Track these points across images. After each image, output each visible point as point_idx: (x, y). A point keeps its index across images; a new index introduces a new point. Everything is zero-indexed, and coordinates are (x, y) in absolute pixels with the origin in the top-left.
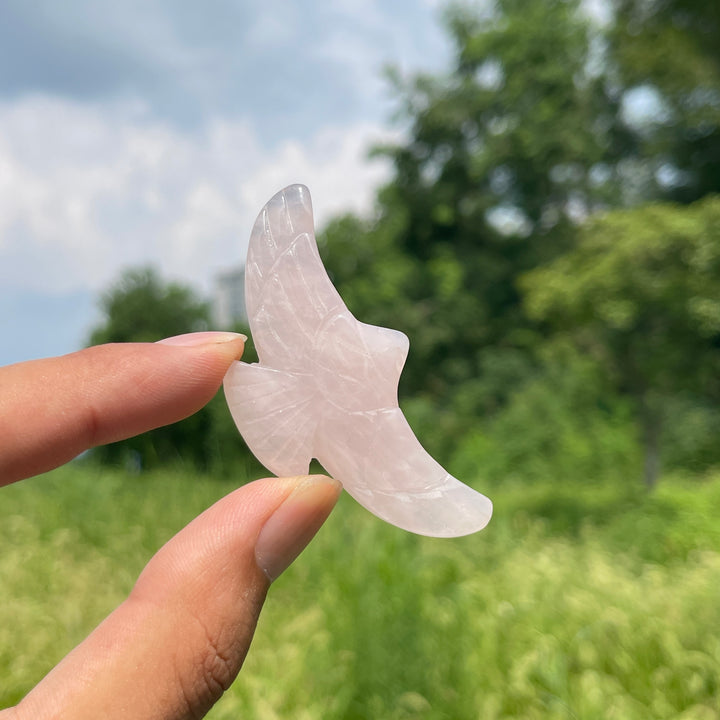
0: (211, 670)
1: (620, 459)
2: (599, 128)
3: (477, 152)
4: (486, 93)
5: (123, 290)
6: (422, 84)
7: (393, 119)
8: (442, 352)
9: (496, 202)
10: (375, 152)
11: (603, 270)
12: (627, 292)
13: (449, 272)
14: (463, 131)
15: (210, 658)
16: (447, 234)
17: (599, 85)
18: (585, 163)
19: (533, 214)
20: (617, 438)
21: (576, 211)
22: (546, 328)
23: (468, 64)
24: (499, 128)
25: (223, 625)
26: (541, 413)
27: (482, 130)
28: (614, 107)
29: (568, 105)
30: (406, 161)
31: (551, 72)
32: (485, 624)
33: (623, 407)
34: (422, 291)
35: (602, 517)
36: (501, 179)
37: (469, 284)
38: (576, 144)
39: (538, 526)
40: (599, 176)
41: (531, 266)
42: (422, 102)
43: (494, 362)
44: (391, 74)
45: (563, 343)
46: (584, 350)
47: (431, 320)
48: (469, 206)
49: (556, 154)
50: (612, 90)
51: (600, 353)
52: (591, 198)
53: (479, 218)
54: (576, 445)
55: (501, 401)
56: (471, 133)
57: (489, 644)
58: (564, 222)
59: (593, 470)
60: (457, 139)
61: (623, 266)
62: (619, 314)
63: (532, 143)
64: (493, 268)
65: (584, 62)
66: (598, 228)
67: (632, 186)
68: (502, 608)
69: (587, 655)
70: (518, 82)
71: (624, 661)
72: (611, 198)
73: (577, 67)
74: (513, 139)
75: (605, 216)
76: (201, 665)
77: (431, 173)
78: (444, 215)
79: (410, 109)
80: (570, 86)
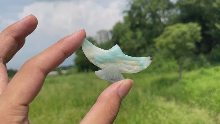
0: (112, 113)
1: (174, 67)
3: (143, 10)
10: (124, 12)
11: (169, 39)
12: (174, 42)
13: (139, 33)
16: (138, 26)
20: (173, 63)
24: (147, 7)
26: (158, 59)
27: (144, 7)
30: (130, 13)
34: (135, 37)
36: (148, 15)
37: (143, 35)
42: (132, 2)
43: (149, 50)
47: (137, 43)
48: (142, 20)
54: (165, 65)
59: (169, 70)
60: (139, 8)
74: (149, 8)
77: (134, 15)
78: (137, 23)
79: (130, 3)
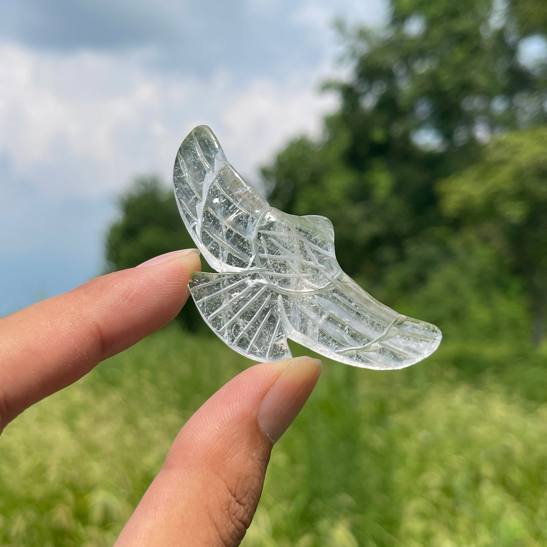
0: (235, 514)
1: (514, 324)
2: (500, 67)
4: (413, 41)
5: (135, 193)
6: (363, 34)
7: (340, 60)
8: (376, 242)
9: (419, 126)
10: (326, 87)
11: (502, 178)
12: (521, 194)
13: (382, 180)
14: (394, 71)
15: (232, 505)
16: (382, 150)
17: (500, 35)
18: (489, 95)
19: (448, 135)
21: (481, 133)
22: (457, 223)
23: (399, 18)
24: (423, 67)
25: (238, 479)
26: (452, 289)
27: (410, 70)
28: (512, 52)
29: (476, 51)
30: (350, 94)
31: (463, 24)
32: (410, 447)
33: (516, 285)
34: (361, 195)
35: (499, 368)
36: (423, 109)
37: (398, 189)
38: (482, 80)
39: (451, 374)
40: (499, 105)
41: (447, 174)
42: (363, 48)
43: (417, 250)
44: (339, 26)
45: (470, 235)
46: (486, 240)
47: (368, 218)
48: (398, 129)
49: (466, 88)
50: (511, 39)
51: (499, 243)
52: (494, 123)
53: (406, 138)
54: (480, 314)
55: (421, 279)
56: (400, 72)
57: (412, 462)
58: (472, 142)
59: (493, 332)
60: (389, 75)
61: (519, 175)
62: (515, 212)
63: (448, 80)
64: (416, 177)
65: (489, 17)
66: (499, 145)
67: (526, 113)
68: (422, 435)
69: (487, 470)
70: (437, 33)
71: (516, 477)
72: (509, 122)
73: (484, 20)
74: (433, 76)
75: (504, 136)
76: (227, 511)
77: (369, 102)
78: (378, 135)
79: (354, 55)
80: (478, 36)
